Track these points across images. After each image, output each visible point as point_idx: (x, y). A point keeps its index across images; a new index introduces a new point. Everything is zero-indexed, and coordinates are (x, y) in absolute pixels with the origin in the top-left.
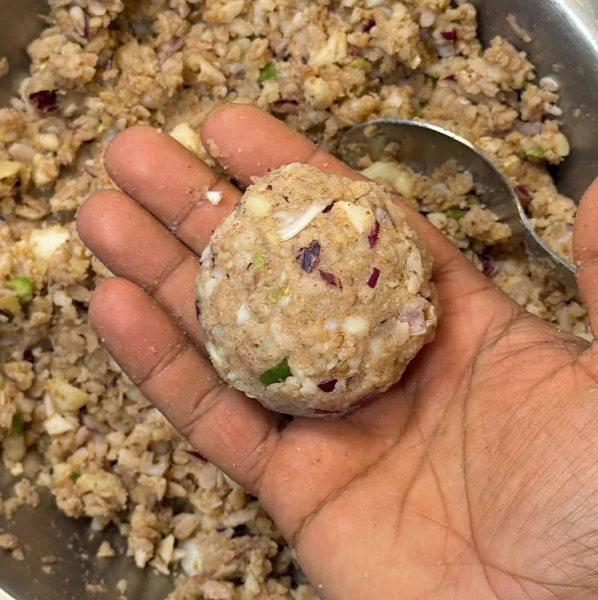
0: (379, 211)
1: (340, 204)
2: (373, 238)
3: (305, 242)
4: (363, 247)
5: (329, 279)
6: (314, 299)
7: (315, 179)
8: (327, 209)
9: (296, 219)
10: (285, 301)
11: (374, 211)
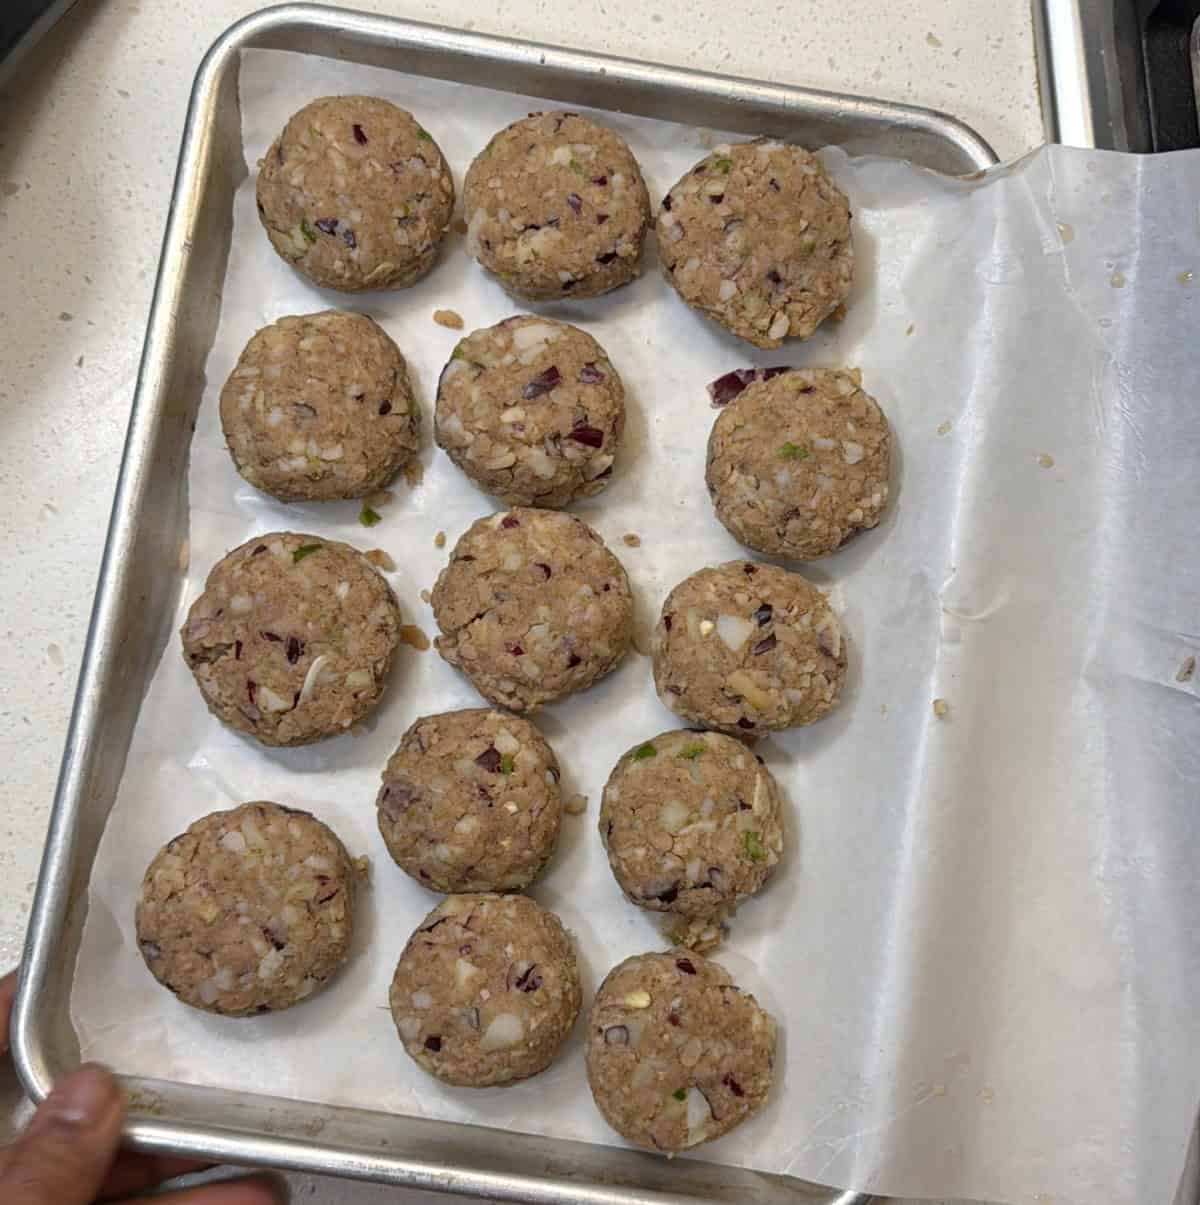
0: (257, 717)
1: (291, 704)
2: (252, 686)
3: (303, 660)
4: (256, 675)
5: (272, 637)
6: (279, 615)
7: (320, 718)
8: (297, 697)
9: (318, 677)
10: (302, 607)
11: (262, 713)
